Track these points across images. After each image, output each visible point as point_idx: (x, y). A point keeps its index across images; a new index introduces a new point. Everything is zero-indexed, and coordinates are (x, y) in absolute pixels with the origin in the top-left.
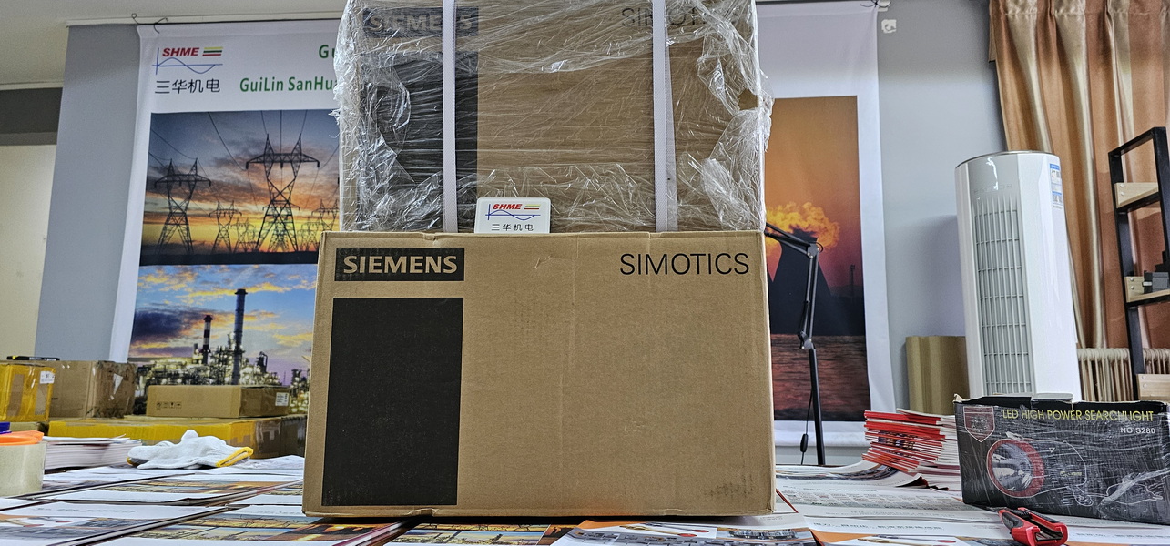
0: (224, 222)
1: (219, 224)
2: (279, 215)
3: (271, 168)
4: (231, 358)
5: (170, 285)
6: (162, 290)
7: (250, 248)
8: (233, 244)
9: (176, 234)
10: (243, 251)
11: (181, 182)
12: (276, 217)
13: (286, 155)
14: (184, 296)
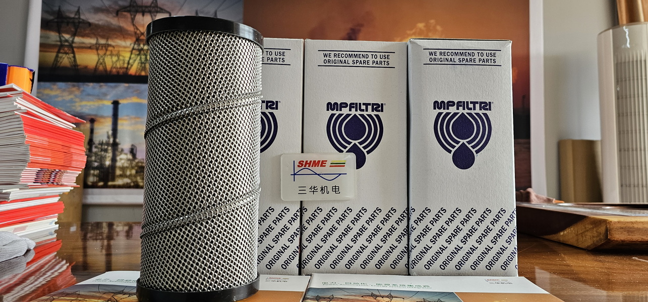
0: (101, 52)
1: (98, 54)
2: (142, 49)
3: (135, 16)
4: (110, 148)
5: (62, 96)
6: (56, 99)
7: (121, 71)
8: (109, 67)
9: (66, 60)
10: (116, 73)
11: (68, 23)
12: (140, 50)
13: (146, 7)
14: (74, 104)
